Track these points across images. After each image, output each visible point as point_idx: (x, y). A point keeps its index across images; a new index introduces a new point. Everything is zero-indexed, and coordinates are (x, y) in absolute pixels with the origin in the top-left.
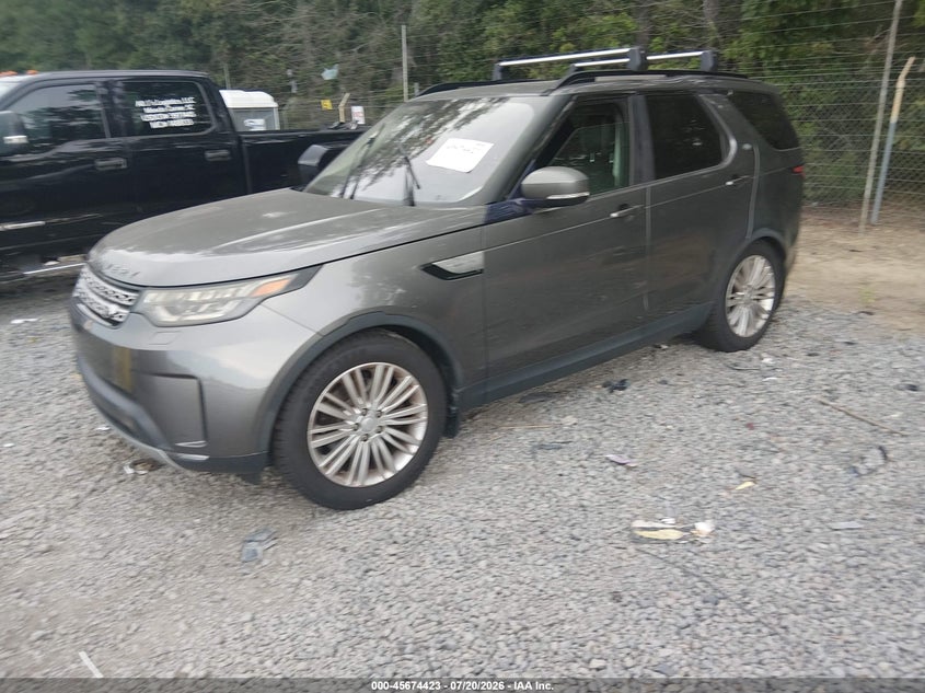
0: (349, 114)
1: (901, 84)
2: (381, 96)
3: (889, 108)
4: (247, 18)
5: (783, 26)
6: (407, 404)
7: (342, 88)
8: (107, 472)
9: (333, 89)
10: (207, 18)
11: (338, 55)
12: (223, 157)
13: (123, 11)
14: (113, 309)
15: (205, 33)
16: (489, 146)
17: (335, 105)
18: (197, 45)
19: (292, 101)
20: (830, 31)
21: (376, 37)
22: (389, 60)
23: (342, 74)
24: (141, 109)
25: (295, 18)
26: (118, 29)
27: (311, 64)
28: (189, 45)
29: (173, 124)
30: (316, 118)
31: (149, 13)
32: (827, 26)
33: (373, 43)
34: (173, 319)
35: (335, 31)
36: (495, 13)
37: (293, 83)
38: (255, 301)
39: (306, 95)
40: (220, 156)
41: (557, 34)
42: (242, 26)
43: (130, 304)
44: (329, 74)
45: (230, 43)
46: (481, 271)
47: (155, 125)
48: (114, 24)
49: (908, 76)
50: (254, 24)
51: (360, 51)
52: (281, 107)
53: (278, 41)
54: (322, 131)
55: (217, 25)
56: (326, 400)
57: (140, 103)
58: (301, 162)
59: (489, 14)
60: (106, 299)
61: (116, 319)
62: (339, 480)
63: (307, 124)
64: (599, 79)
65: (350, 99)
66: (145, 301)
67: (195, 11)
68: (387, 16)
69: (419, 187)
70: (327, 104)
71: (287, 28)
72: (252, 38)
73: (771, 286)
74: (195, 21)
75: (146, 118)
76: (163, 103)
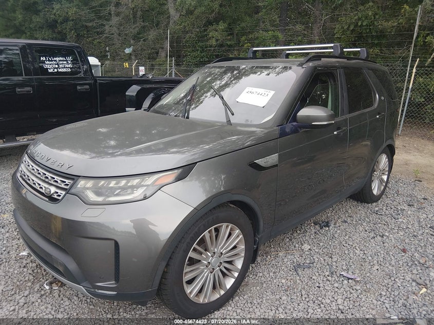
0: (137, 70)
1: (414, 70)
2: (154, 63)
3: (409, 81)
4: (85, 21)
5: (355, 41)
6: (235, 247)
7: (133, 57)
8: (31, 288)
9: (129, 58)
10: (66, 20)
11: (132, 42)
12: (86, 89)
13: (21, 14)
14: (53, 189)
15: (64, 27)
16: (273, 93)
17: (131, 65)
18: (59, 33)
19: (107, 62)
20: (377, 44)
21: (152, 35)
22: (158, 46)
23: (134, 51)
24: (43, 62)
25: (111, 23)
26: (17, 22)
27: (118, 45)
28: (55, 32)
29: (60, 70)
30: (118, 71)
31: (35, 15)
32: (376, 42)
33: (150, 37)
34: (100, 199)
35: (131, 30)
36: (214, 27)
37: (109, 54)
38: (156, 188)
39: (114, 60)
40: (84, 89)
41: (243, 38)
42: (83, 25)
43: (66, 187)
44: (128, 51)
45: (76, 33)
46: (277, 165)
47: (51, 71)
48: (15, 20)
49: (417, 67)
50: (90, 24)
51: (144, 40)
52: (102, 65)
53: (102, 33)
54: (133, 78)
55: (71, 23)
56: (195, 250)
57: (43, 59)
58: (127, 94)
59: (211, 28)
60: (47, 183)
61: (55, 196)
62: (195, 300)
63: (115, 74)
64: (322, 59)
65: (138, 63)
66: (79, 186)
67: (60, 16)
68: (157, 25)
69: (233, 114)
70: (126, 65)
71: (107, 27)
72: (88, 31)
73: (387, 169)
74: (59, 21)
75: (46, 66)
76: (55, 59)
